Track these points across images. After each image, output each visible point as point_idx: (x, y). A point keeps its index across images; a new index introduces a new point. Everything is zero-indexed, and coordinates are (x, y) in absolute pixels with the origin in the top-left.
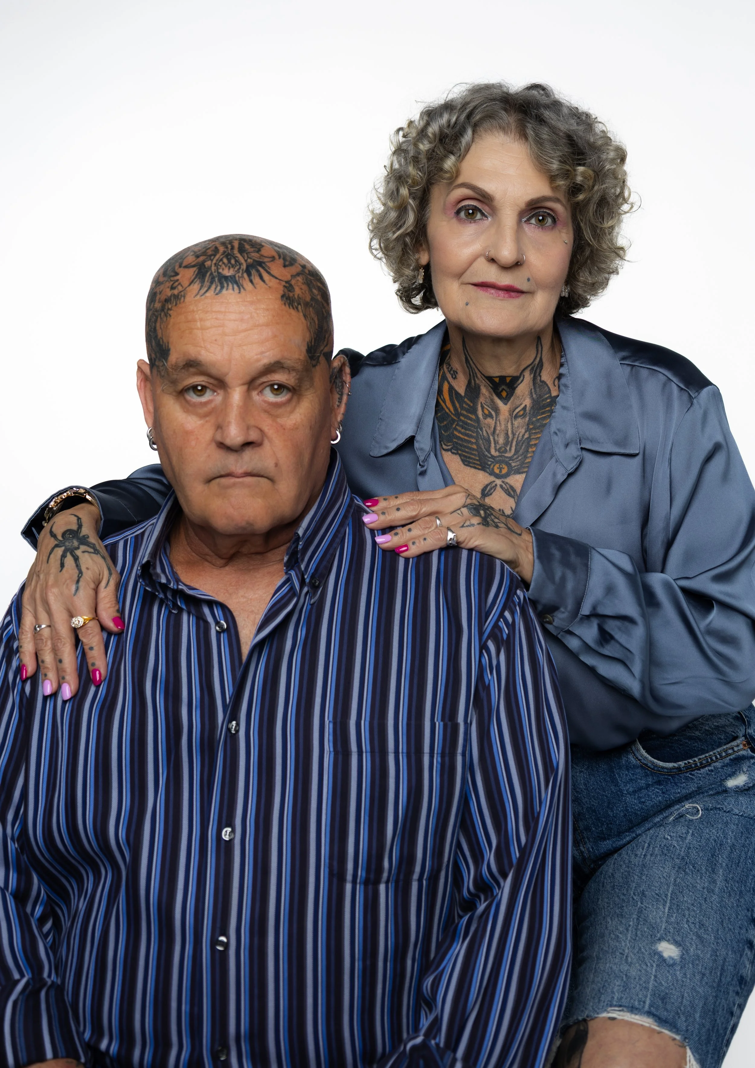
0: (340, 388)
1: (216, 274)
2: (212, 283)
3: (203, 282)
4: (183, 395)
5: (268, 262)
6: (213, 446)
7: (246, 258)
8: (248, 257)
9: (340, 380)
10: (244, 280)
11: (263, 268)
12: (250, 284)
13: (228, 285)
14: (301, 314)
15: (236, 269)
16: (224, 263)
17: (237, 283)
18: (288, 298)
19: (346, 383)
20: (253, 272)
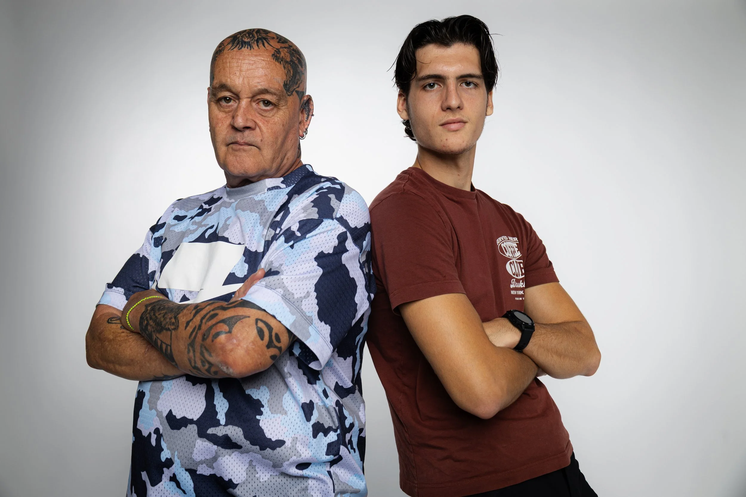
0: (308, 111)
1: (241, 40)
2: (238, 44)
3: (233, 44)
4: (219, 102)
5: (269, 39)
6: (230, 127)
7: (258, 35)
8: (259, 35)
9: (308, 108)
10: (254, 44)
11: (266, 41)
12: (257, 47)
13: (245, 46)
14: (283, 66)
15: (251, 39)
16: (246, 36)
17: (250, 45)
18: (276, 56)
19: (311, 110)
20: (260, 41)
